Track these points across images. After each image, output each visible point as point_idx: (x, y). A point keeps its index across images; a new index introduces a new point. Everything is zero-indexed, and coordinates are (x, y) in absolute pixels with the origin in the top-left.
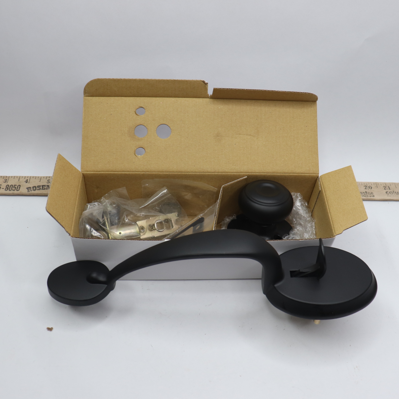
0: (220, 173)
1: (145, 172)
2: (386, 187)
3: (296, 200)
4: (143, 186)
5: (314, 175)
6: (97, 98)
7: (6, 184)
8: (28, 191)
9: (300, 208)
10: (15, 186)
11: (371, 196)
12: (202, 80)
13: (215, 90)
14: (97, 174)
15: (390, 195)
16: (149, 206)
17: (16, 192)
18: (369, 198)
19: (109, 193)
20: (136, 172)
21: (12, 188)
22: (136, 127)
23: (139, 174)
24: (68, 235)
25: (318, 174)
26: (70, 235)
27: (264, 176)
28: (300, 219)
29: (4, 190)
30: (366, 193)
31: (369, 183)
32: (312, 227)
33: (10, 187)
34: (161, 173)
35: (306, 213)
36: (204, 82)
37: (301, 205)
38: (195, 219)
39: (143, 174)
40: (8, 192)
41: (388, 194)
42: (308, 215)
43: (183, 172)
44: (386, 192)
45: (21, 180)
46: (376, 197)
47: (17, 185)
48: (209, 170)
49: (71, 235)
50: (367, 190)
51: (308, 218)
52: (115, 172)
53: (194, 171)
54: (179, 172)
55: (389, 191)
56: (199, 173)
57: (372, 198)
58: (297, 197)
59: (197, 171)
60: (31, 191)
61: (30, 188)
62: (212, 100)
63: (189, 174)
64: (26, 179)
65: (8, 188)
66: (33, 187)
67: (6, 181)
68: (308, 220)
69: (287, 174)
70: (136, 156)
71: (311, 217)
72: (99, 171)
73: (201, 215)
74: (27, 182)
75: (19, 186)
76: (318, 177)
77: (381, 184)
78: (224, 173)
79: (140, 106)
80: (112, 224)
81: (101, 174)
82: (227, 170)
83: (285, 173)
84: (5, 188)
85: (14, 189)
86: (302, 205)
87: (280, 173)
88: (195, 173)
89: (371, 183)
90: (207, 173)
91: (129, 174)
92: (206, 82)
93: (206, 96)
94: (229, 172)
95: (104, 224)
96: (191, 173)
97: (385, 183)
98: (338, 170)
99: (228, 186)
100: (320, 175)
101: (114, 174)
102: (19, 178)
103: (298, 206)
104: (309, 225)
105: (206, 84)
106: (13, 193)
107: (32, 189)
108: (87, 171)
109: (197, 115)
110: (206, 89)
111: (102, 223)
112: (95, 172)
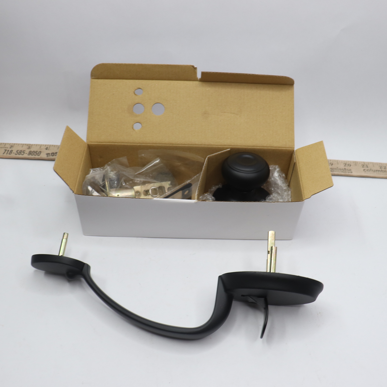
1: (141, 143)
2: (365, 165)
3: (274, 171)
4: (140, 156)
5: (290, 149)
6: (102, 80)
7: (29, 150)
8: (47, 156)
9: (277, 178)
10: (37, 152)
11: (349, 173)
12: (192, 64)
13: (203, 74)
14: (100, 145)
15: (367, 172)
16: (144, 173)
17: (37, 157)
18: (347, 174)
19: (111, 161)
20: (133, 143)
21: (34, 153)
22: (134, 105)
23: (136, 145)
24: (72, 192)
25: (294, 148)
26: (73, 192)
27: (245, 149)
28: (278, 188)
29: (27, 154)
30: (344, 170)
31: (348, 161)
32: (288, 195)
33: (32, 153)
34: (155, 145)
35: (283, 183)
36: (193, 66)
37: (278, 176)
38: (183, 184)
39: (140, 145)
40: (30, 156)
41: (366, 171)
42: (284, 185)
44: (364, 170)
45: (42, 147)
46: (354, 174)
47: (39, 151)
48: (197, 143)
49: (75, 192)
50: (346, 167)
51: (285, 187)
52: (115, 143)
53: (183, 143)
54: (171, 144)
55: (366, 169)
56: (188, 145)
57: (350, 174)
58: (275, 169)
59: (186, 143)
60: (50, 156)
61: (49, 154)
62: (200, 83)
64: (47, 147)
65: (30, 153)
66: (52, 153)
67: (29, 148)
68: (285, 189)
70: (134, 130)
71: (288, 187)
72: (102, 142)
73: (189, 181)
74: (47, 149)
75: (40, 152)
76: (294, 151)
77: (360, 163)
78: (210, 145)
79: (138, 87)
80: (111, 187)
81: (103, 145)
82: (212, 143)
83: (264, 147)
84: (28, 153)
85: (35, 154)
86: (280, 175)
87: (259, 147)
88: (184, 145)
89: (351, 162)
90: (195, 145)
91: (127, 145)
92: (195, 67)
93: (195, 79)
94: (214, 145)
95: (104, 186)
96: (181, 145)
97: (364, 163)
98: (311, 145)
99: (213, 156)
100: (295, 149)
101: (115, 145)
102: (41, 146)
103: (276, 177)
104: (286, 193)
105: (195, 68)
106: (34, 158)
107: (50, 155)
108: (92, 142)
109: (187, 96)
110: (195, 73)
111: (102, 185)
112: (98, 143)
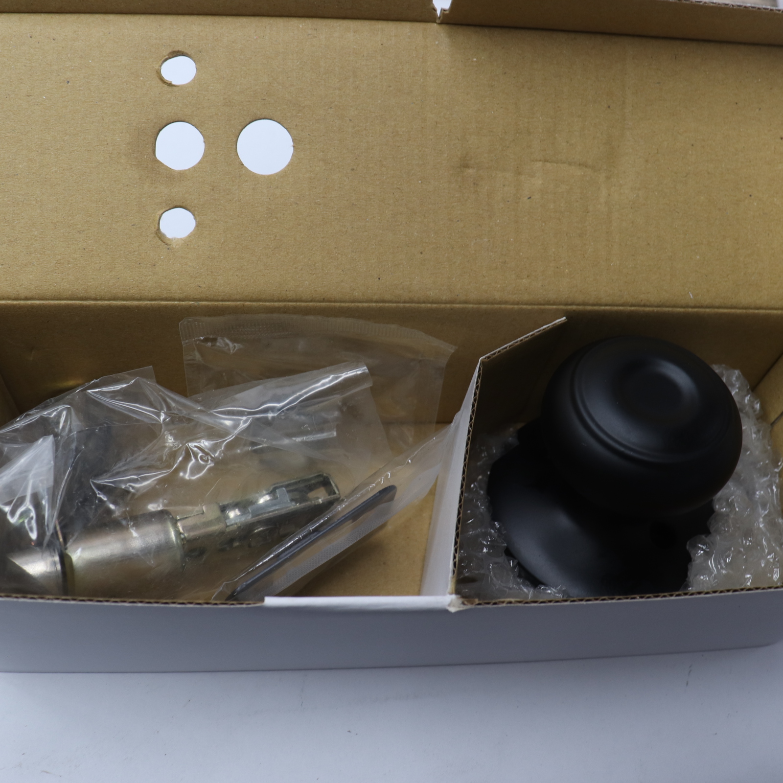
0: (471, 306)
1: (194, 300)
14: (21, 307)
20: (162, 300)
22: (160, 130)
23: (174, 307)
27: (629, 316)
34: (254, 304)
39: (190, 306)
43: (335, 301)
52: (86, 299)
53: (375, 297)
54: (324, 301)
56: (395, 305)
59: (388, 297)
62: (446, 29)
63: (358, 307)
69: (708, 310)
70: (160, 242)
72: (26, 299)
78: (487, 303)
79: (176, 49)
83: (701, 307)
87: (684, 308)
88: (381, 304)
90: (424, 302)
91: (137, 308)
93: (426, 16)
96: (365, 305)
101: (82, 307)
109: (390, 87)
112: (10, 302)
